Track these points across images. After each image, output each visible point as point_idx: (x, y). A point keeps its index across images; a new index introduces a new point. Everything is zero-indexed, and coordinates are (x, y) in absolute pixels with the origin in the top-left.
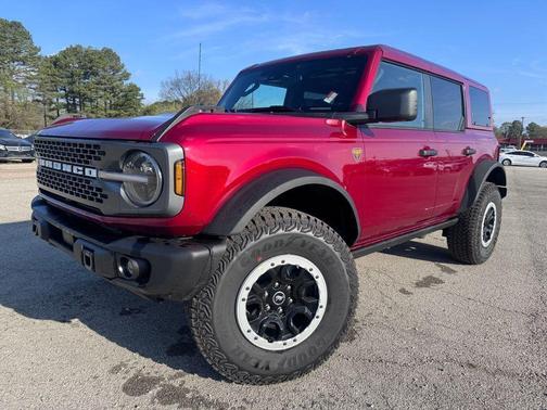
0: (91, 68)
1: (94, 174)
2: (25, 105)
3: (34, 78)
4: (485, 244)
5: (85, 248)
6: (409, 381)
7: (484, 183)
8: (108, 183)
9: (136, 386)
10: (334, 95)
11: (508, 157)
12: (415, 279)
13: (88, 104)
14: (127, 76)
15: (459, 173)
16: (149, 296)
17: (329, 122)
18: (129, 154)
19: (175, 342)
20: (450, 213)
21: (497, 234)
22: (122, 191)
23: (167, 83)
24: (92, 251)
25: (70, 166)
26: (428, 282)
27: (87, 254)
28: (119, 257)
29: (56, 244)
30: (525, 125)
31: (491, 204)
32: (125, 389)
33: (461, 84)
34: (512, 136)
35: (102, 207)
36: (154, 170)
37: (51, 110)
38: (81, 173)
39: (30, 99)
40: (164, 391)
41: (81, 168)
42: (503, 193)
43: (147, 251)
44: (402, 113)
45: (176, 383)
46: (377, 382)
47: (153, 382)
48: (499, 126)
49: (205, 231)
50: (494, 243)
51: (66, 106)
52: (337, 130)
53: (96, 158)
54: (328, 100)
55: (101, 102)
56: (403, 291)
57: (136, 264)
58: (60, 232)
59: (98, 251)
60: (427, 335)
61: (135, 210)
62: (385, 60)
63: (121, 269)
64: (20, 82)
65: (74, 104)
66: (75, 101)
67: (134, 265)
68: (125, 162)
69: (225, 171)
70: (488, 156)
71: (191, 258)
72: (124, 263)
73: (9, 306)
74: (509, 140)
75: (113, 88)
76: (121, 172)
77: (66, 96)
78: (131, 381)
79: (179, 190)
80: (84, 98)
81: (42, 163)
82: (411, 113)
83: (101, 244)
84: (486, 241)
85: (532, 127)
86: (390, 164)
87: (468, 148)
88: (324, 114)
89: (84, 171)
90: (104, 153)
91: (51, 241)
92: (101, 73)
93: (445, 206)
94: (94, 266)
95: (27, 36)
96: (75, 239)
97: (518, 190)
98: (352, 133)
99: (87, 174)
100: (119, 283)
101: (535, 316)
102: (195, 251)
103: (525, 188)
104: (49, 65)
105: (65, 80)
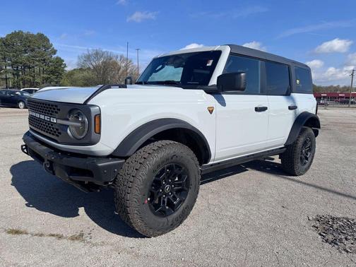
0: (29, 47)
13: (28, 70)
14: (55, 52)
23: (82, 57)
37: (2, 74)
55: (37, 69)
65: (18, 70)
75: (44, 60)
77: (12, 65)
80: (24, 66)
92: (37, 49)
105: (11, 54)
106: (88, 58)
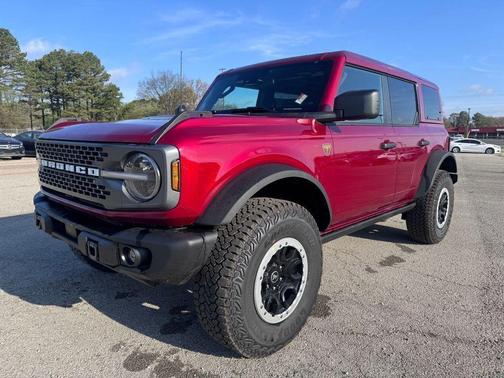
0: (73, 70)
1: (97, 173)
2: (12, 106)
3: (21, 80)
4: (440, 226)
5: (89, 239)
6: (379, 351)
7: (437, 171)
8: (109, 182)
9: (136, 362)
10: (304, 97)
11: (457, 145)
12: (379, 259)
13: (72, 103)
14: (107, 77)
15: (415, 162)
16: (147, 281)
17: (300, 121)
18: (130, 156)
19: (168, 321)
20: (409, 198)
21: (450, 216)
22: (124, 188)
23: (144, 84)
24: (96, 242)
25: (72, 167)
26: (391, 261)
27: (92, 245)
28: (122, 247)
29: (60, 237)
30: (471, 116)
31: (444, 190)
32: (126, 365)
33: (414, 83)
34: (460, 126)
35: (106, 203)
36: (152, 169)
37: (37, 110)
38: (84, 172)
39: (17, 100)
40: (160, 366)
41: (83, 168)
42: (455, 179)
43: (147, 241)
44: (366, 112)
45: (172, 358)
46: (350, 352)
47: (150, 358)
48: (448, 117)
49: (198, 222)
50: (448, 224)
51: (51, 106)
52: (309, 128)
53: (99, 160)
54: (299, 101)
55: (83, 102)
56: (369, 270)
57: (137, 253)
58: (63, 225)
59: (102, 242)
60: (392, 308)
61: (136, 204)
62: (348, 64)
63: (123, 258)
64: (8, 84)
65: (58, 104)
66: (59, 101)
67: (136, 254)
68: (126, 162)
69: (215, 167)
70: (440, 146)
71: (187, 246)
72: (126, 252)
73: (14, 294)
74: (457, 129)
75: (94, 89)
76: (122, 171)
77: (51, 97)
78: (130, 358)
79: (176, 186)
80: (67, 98)
81: (45, 163)
82: (374, 111)
83: (106, 236)
84: (441, 222)
85: (477, 117)
86: (349, 156)
87: (423, 140)
88: (296, 114)
89: (87, 171)
90: (106, 155)
91: (54, 234)
92: (83, 75)
93: (404, 192)
94: (98, 256)
95: (14, 42)
96: (78, 232)
97: (467, 176)
98: (321, 130)
99: (90, 173)
100: (121, 271)
101: (487, 289)
102: (191, 239)
103: (474, 173)
104: (34, 69)
105: (49, 82)
106: (153, 84)
